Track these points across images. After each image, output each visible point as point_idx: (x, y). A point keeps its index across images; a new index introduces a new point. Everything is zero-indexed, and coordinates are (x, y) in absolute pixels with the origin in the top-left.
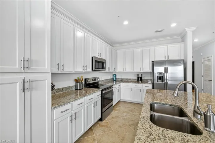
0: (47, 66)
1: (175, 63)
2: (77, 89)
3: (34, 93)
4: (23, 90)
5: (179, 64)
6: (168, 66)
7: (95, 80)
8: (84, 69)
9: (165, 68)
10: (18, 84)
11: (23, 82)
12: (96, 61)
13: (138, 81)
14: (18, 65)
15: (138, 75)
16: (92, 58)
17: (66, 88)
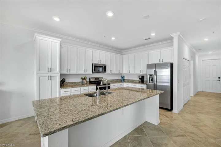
0: (58, 70)
1: (162, 66)
2: (82, 84)
3: (53, 81)
4: (49, 79)
5: (167, 67)
6: (157, 69)
7: (98, 79)
8: (85, 72)
9: (154, 70)
10: (47, 77)
11: (49, 77)
12: (95, 66)
13: (139, 82)
14: (47, 70)
15: (139, 76)
16: (92, 64)
17: (75, 82)
